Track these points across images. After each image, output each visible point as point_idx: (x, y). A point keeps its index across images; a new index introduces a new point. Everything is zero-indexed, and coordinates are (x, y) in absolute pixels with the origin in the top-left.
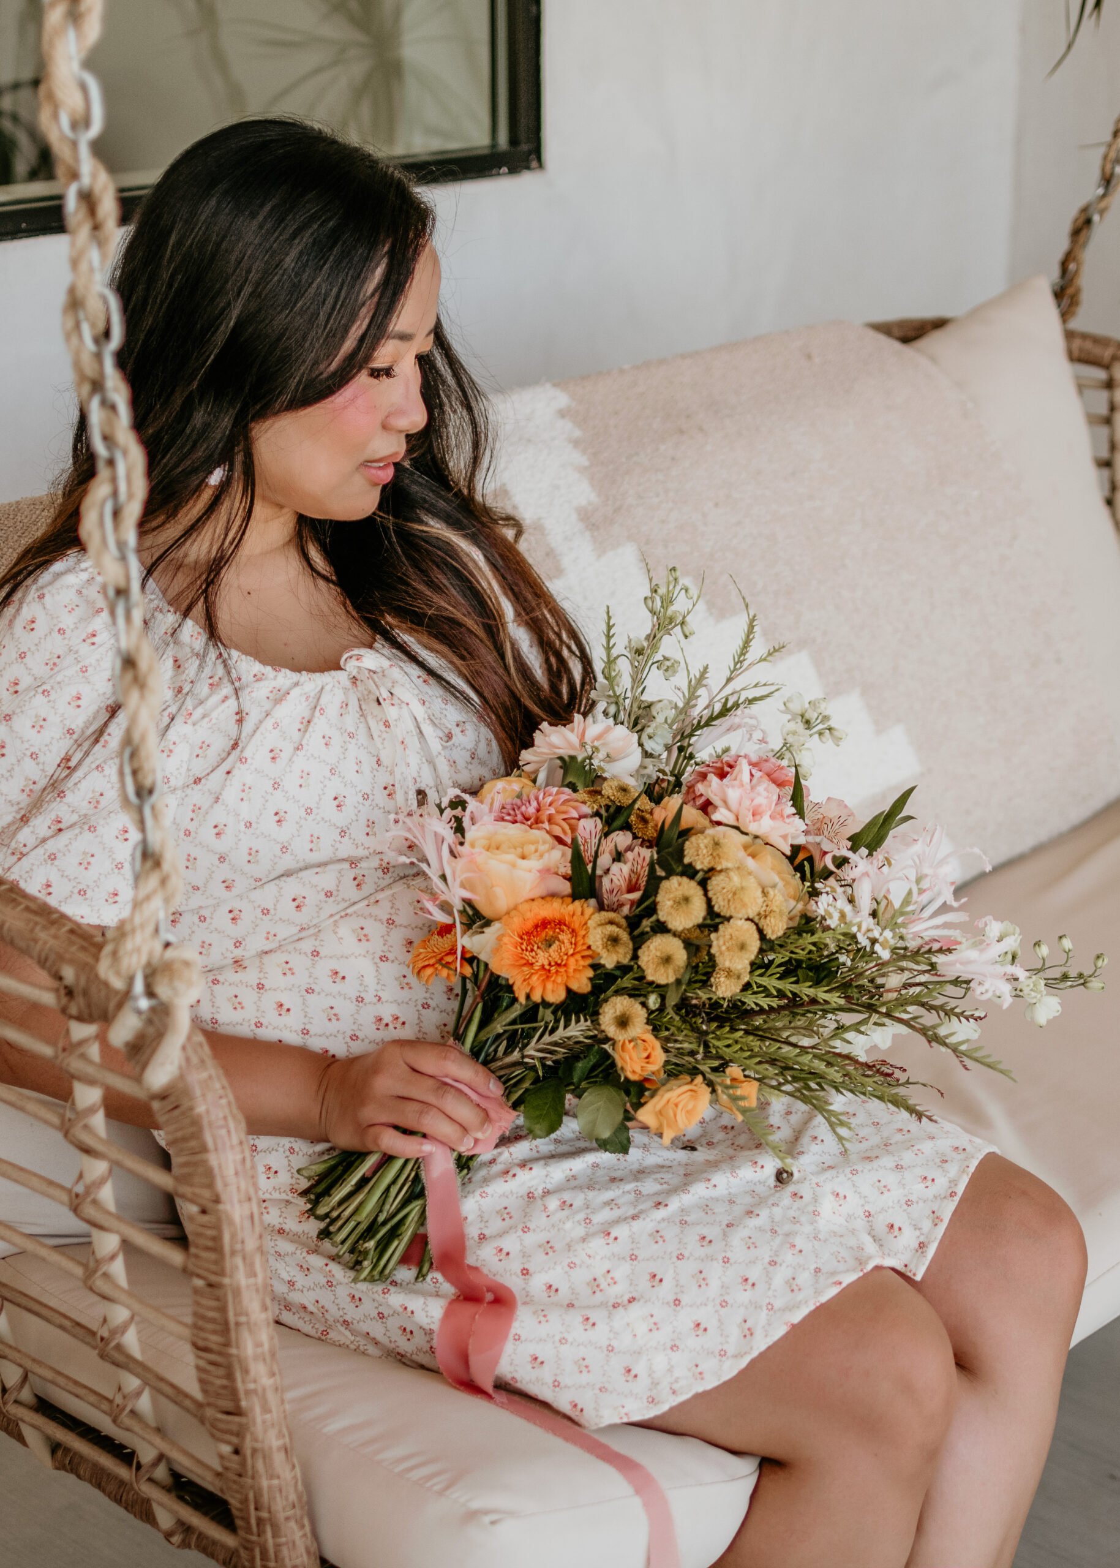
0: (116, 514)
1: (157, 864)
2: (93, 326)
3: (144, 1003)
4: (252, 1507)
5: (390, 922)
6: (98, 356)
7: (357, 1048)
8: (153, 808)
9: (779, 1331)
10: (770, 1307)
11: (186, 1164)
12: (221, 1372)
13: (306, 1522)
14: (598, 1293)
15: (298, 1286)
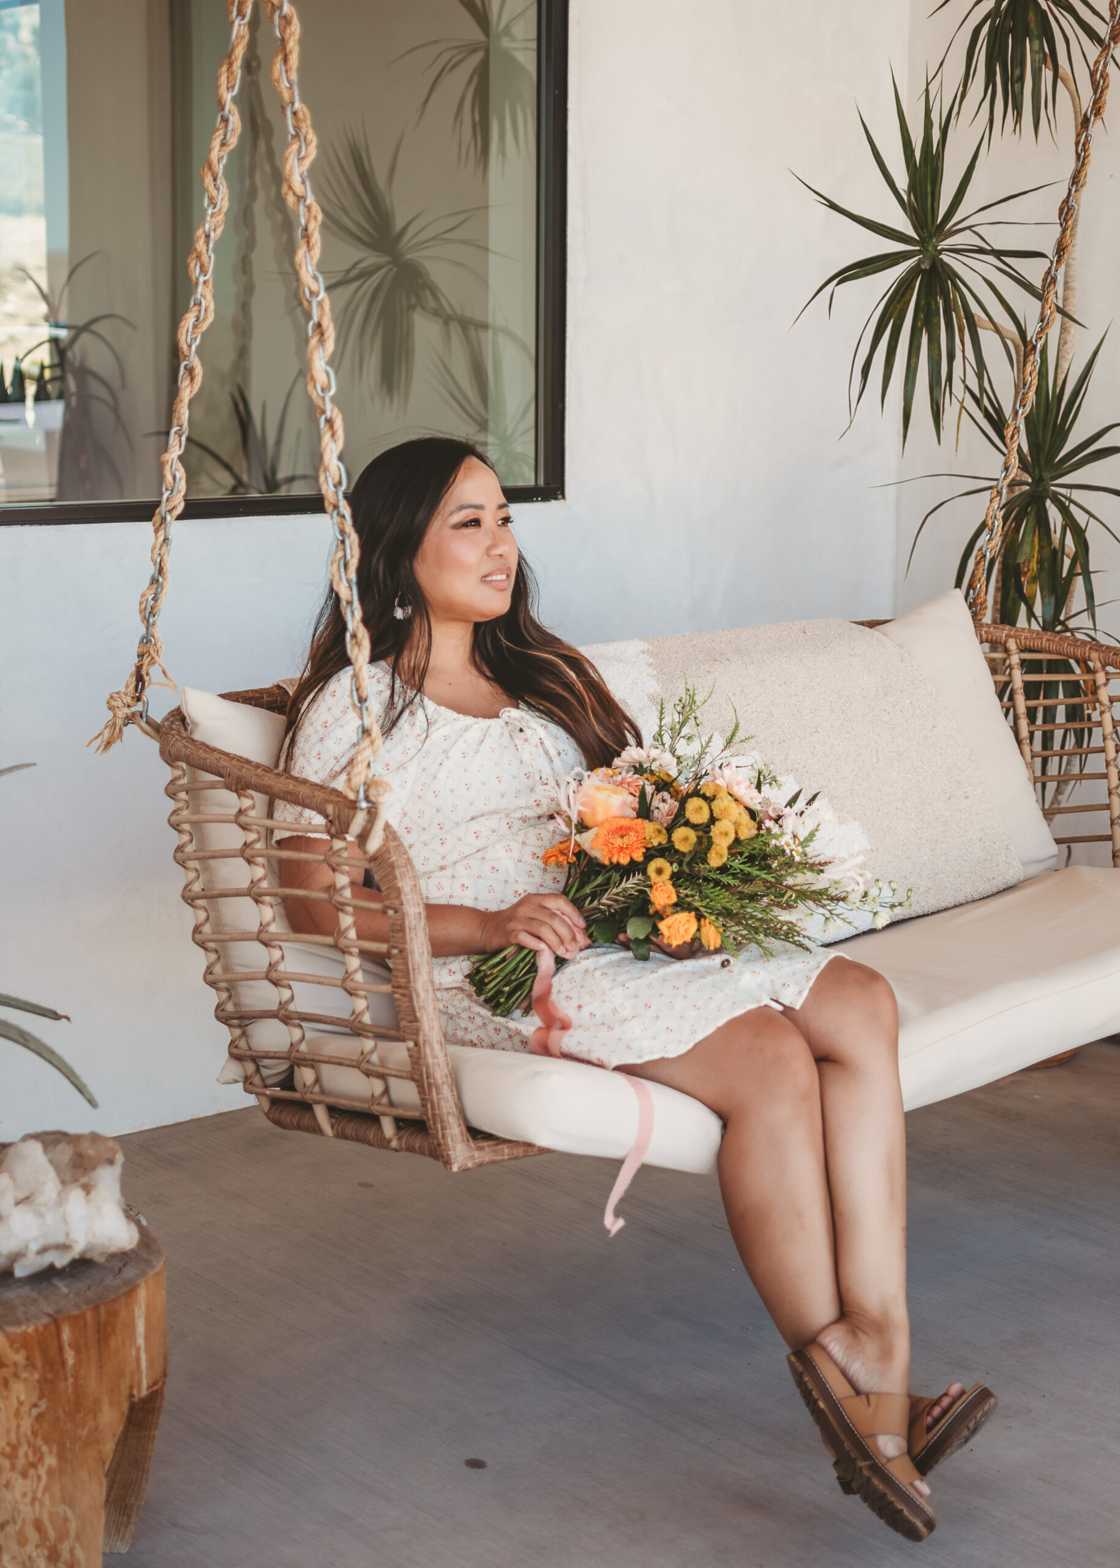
0: (346, 566)
1: (370, 735)
2: (333, 479)
3: (364, 805)
4: (425, 1076)
5: (524, 843)
6: (336, 493)
7: (504, 907)
8: (367, 709)
9: (710, 1030)
10: (707, 1019)
11: (387, 889)
12: (406, 999)
13: (454, 1089)
14: (616, 1015)
15: (469, 1030)
